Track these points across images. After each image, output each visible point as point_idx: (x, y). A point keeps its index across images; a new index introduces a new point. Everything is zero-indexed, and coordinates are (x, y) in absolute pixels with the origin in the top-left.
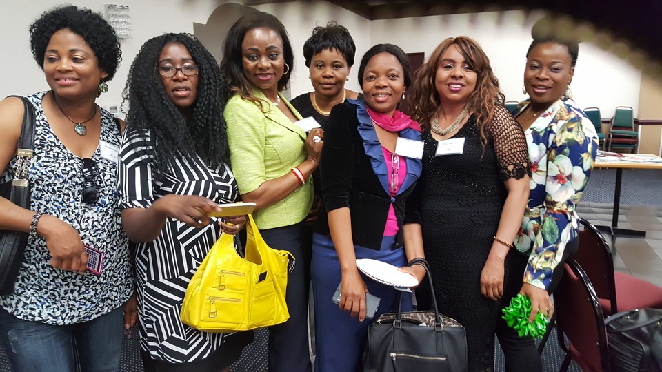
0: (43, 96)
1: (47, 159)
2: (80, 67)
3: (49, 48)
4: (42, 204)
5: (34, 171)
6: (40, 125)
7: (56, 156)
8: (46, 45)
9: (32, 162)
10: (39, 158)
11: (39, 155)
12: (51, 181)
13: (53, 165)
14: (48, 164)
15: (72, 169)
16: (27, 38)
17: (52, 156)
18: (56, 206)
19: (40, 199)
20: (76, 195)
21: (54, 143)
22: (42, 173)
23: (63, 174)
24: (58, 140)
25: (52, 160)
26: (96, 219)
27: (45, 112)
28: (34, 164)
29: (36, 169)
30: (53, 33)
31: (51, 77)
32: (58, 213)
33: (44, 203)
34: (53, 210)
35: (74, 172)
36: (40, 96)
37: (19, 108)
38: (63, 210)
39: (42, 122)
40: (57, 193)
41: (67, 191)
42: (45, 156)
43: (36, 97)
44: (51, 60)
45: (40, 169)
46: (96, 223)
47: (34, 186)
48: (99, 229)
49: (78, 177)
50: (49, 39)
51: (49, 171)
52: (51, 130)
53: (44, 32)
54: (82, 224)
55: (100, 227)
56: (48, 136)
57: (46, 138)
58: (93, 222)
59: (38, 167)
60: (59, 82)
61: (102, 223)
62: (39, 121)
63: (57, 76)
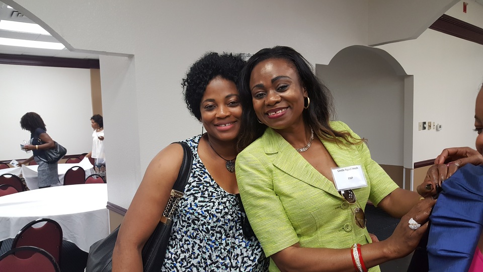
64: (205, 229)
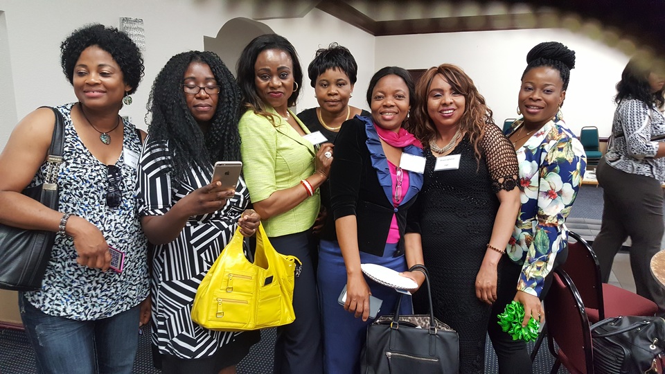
0: (71, 107)
1: (75, 165)
2: (108, 81)
3: (79, 63)
4: (69, 207)
5: (63, 176)
6: (69, 134)
7: (83, 163)
8: (76, 60)
9: (61, 167)
10: (68, 164)
11: (68, 161)
12: (78, 185)
13: (81, 170)
14: (76, 170)
15: (98, 175)
16: (58, 54)
17: (79, 162)
18: (82, 208)
19: (68, 202)
20: (101, 198)
21: (81, 150)
22: (70, 178)
23: (90, 179)
24: (85, 148)
25: (79, 166)
26: (118, 221)
27: (73, 122)
28: (63, 169)
29: (64, 174)
30: (83, 49)
31: (79, 90)
32: (84, 215)
33: (71, 205)
34: (80, 212)
35: (99, 178)
36: (69, 107)
37: (50, 119)
38: (89, 212)
39: (70, 131)
40: (84, 196)
41: (93, 195)
42: (74, 163)
43: (66, 108)
44: (81, 74)
45: (69, 174)
46: (118, 225)
47: (62, 190)
48: (121, 231)
49: (104, 183)
50: (79, 55)
51: (77, 176)
52: (79, 138)
53: (76, 48)
54: (105, 225)
55: (122, 229)
56: (76, 144)
57: (74, 145)
58: (116, 224)
59: (67, 173)
60: (87, 94)
61: (124, 225)
62: (68, 130)
63: (86, 88)
64: (78, 194)
